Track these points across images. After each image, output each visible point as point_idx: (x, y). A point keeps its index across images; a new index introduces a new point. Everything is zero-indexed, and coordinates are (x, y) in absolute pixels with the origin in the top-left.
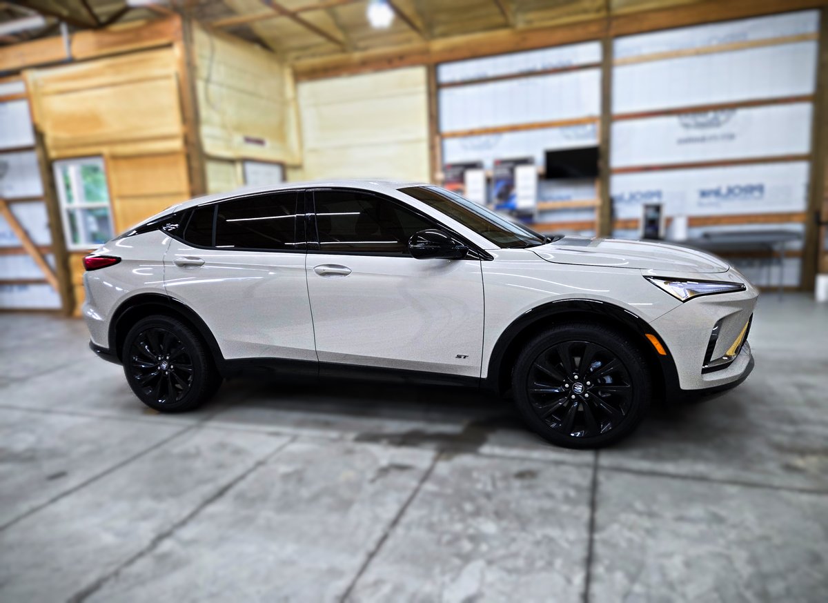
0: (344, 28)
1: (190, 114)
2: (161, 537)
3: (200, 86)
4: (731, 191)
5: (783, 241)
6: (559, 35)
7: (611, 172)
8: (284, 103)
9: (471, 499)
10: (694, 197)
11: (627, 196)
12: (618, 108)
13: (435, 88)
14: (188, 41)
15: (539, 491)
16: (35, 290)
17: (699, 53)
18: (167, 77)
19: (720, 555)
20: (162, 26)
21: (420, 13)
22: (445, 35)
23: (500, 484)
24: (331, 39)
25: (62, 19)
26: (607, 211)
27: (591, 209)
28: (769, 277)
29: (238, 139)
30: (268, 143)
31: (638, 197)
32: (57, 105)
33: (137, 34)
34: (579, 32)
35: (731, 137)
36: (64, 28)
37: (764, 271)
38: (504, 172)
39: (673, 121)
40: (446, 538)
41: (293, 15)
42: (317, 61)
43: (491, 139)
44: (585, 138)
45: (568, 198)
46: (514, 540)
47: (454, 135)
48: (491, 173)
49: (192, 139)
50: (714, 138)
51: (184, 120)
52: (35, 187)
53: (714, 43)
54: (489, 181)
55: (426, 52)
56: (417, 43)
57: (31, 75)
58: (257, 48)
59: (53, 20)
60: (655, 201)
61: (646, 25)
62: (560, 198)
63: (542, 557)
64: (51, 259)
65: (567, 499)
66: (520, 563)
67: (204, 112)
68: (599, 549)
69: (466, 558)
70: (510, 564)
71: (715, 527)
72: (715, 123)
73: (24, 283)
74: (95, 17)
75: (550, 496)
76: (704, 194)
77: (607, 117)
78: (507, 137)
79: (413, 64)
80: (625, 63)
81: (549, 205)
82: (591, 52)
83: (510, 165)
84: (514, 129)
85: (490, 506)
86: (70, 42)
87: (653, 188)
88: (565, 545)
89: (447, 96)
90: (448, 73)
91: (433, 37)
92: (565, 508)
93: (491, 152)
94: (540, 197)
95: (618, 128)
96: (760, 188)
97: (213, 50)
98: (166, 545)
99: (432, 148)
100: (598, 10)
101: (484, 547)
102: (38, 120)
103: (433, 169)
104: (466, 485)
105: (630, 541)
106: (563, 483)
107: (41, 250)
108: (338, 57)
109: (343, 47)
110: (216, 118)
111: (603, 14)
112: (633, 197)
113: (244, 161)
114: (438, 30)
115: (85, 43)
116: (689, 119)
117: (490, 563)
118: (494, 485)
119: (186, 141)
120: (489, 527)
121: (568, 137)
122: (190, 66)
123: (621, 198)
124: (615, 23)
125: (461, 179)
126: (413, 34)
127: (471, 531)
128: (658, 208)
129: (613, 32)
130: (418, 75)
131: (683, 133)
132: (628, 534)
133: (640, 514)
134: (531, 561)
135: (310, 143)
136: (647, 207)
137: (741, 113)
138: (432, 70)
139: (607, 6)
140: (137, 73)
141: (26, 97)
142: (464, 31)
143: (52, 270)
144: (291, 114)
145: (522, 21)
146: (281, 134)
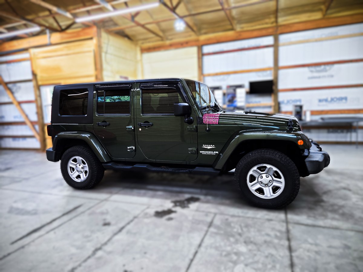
0: (163, 31)
1: (99, 66)
2: (97, 250)
3: (103, 55)
4: (332, 100)
5: (358, 122)
6: (255, 33)
7: (278, 91)
8: (137, 62)
9: (233, 236)
10: (317, 102)
11: (286, 102)
12: (281, 63)
13: (201, 55)
14: (99, 36)
15: (263, 233)
16: (29, 140)
17: (317, 41)
18: (89, 52)
19: (351, 264)
20: (88, 31)
21: (196, 24)
22: (206, 33)
23: (245, 229)
24: (157, 35)
25: (47, 28)
26: (277, 108)
27: (270, 107)
28: (351, 137)
30: (130, 79)
31: (291, 102)
32: (42, 63)
33: (78, 34)
34: (264, 32)
35: (332, 76)
36: (48, 31)
37: (349, 135)
38: (231, 91)
39: (306, 69)
40: (224, 253)
41: (143, 26)
42: (151, 45)
43: (225, 77)
44: (267, 77)
45: (260, 102)
46: (255, 255)
47: (209, 75)
48: (225, 91)
49: (99, 77)
50: (324, 77)
51: (96, 69)
52: (31, 97)
53: (324, 36)
54: (224, 94)
55: (197, 41)
56: (193, 37)
57: (32, 51)
58: (126, 39)
59: (42, 28)
60: (298, 103)
61: (293, 29)
62: (256, 102)
63: (270, 264)
65: (276, 237)
66: (260, 266)
67: (105, 66)
68: (296, 261)
69: (235, 263)
70: (255, 266)
71: (347, 251)
73: (24, 137)
74: (60, 26)
75: (268, 235)
76: (320, 101)
77: (277, 67)
78: (232, 76)
79: (192, 46)
80: (284, 45)
81: (251, 105)
82: (270, 40)
83: (234, 88)
84: (235, 72)
85: (242, 239)
86: (50, 37)
87: (297, 98)
88: (279, 258)
89: (206, 59)
90: (207, 49)
91: (201, 34)
92: (276, 241)
93: (225, 82)
94: (247, 102)
95: (281, 73)
96: (346, 99)
97: (109, 40)
98: (99, 253)
99: (200, 80)
101: (242, 258)
102: (34, 69)
104: (229, 230)
105: (309, 257)
106: (273, 229)
108: (160, 43)
109: (162, 39)
110: (109, 68)
111: (274, 24)
112: (288, 102)
114: (203, 31)
115: (56, 37)
116: (313, 69)
117: (246, 265)
118: (242, 229)
119: (97, 78)
120: (243, 248)
121: (259, 76)
122: (99, 47)
123: (283, 102)
124: (279, 29)
126: (192, 33)
127: (235, 250)
128: (301, 107)
129: (279, 32)
130: (194, 50)
131: (310, 75)
132: (308, 254)
133: (311, 244)
134: (265, 265)
136: (296, 106)
137: (336, 66)
138: (200, 48)
139: (276, 22)
140: (77, 50)
141: (30, 59)
142: (214, 32)
143: (37, 131)
144: (139, 66)
145: (239, 27)
146: (135, 74)
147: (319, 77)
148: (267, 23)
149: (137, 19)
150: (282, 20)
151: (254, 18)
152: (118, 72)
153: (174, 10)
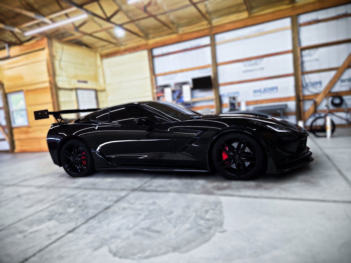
1: (51, 73)
3: (56, 63)
4: (265, 90)
6: (194, 35)
7: (219, 85)
8: (97, 67)
10: (251, 93)
11: (226, 94)
12: (220, 60)
13: (152, 58)
14: (50, 46)
17: (247, 38)
18: (43, 61)
20: (41, 42)
21: (142, 31)
22: (153, 38)
24: (111, 43)
25: (5, 42)
26: (218, 100)
27: (211, 100)
29: (75, 81)
30: (89, 82)
31: (230, 94)
33: (33, 46)
34: (201, 33)
35: (262, 69)
36: (7, 46)
38: (178, 88)
39: (240, 64)
41: (90, 35)
45: (204, 96)
47: (161, 75)
48: (173, 88)
49: (53, 82)
50: (256, 70)
51: (49, 75)
54: (173, 92)
55: (147, 45)
56: (143, 42)
58: (84, 47)
59: (3, 43)
61: (225, 29)
62: (201, 97)
64: (7, 130)
67: (58, 72)
72: (256, 64)
76: (255, 92)
77: (215, 64)
78: (180, 75)
79: (143, 50)
80: (220, 44)
81: (194, 100)
82: (206, 40)
84: (182, 71)
86: (9, 51)
87: (236, 90)
89: (157, 61)
90: (156, 52)
94: (192, 96)
95: (220, 68)
96: (276, 88)
97: (63, 49)
99: (152, 80)
100: (207, 25)
102: (1, 79)
103: (153, 89)
107: (3, 128)
109: (116, 45)
110: (64, 74)
111: (209, 26)
112: (228, 95)
113: (76, 89)
114: (151, 36)
115: (15, 50)
116: (246, 63)
119: (50, 83)
121: (202, 73)
122: (52, 57)
123: (224, 95)
124: (214, 29)
125: (163, 91)
126: (141, 39)
128: (234, 98)
130: (144, 53)
131: (244, 69)
135: (108, 81)
136: (230, 98)
137: (265, 60)
138: (150, 51)
139: (210, 23)
140: (34, 59)
142: (160, 36)
143: (7, 134)
144: (100, 71)
145: (181, 30)
146: (96, 79)
147: (252, 71)
148: (203, 25)
150: (216, 22)
151: (191, 22)
152: (75, 77)
153: (108, 20)
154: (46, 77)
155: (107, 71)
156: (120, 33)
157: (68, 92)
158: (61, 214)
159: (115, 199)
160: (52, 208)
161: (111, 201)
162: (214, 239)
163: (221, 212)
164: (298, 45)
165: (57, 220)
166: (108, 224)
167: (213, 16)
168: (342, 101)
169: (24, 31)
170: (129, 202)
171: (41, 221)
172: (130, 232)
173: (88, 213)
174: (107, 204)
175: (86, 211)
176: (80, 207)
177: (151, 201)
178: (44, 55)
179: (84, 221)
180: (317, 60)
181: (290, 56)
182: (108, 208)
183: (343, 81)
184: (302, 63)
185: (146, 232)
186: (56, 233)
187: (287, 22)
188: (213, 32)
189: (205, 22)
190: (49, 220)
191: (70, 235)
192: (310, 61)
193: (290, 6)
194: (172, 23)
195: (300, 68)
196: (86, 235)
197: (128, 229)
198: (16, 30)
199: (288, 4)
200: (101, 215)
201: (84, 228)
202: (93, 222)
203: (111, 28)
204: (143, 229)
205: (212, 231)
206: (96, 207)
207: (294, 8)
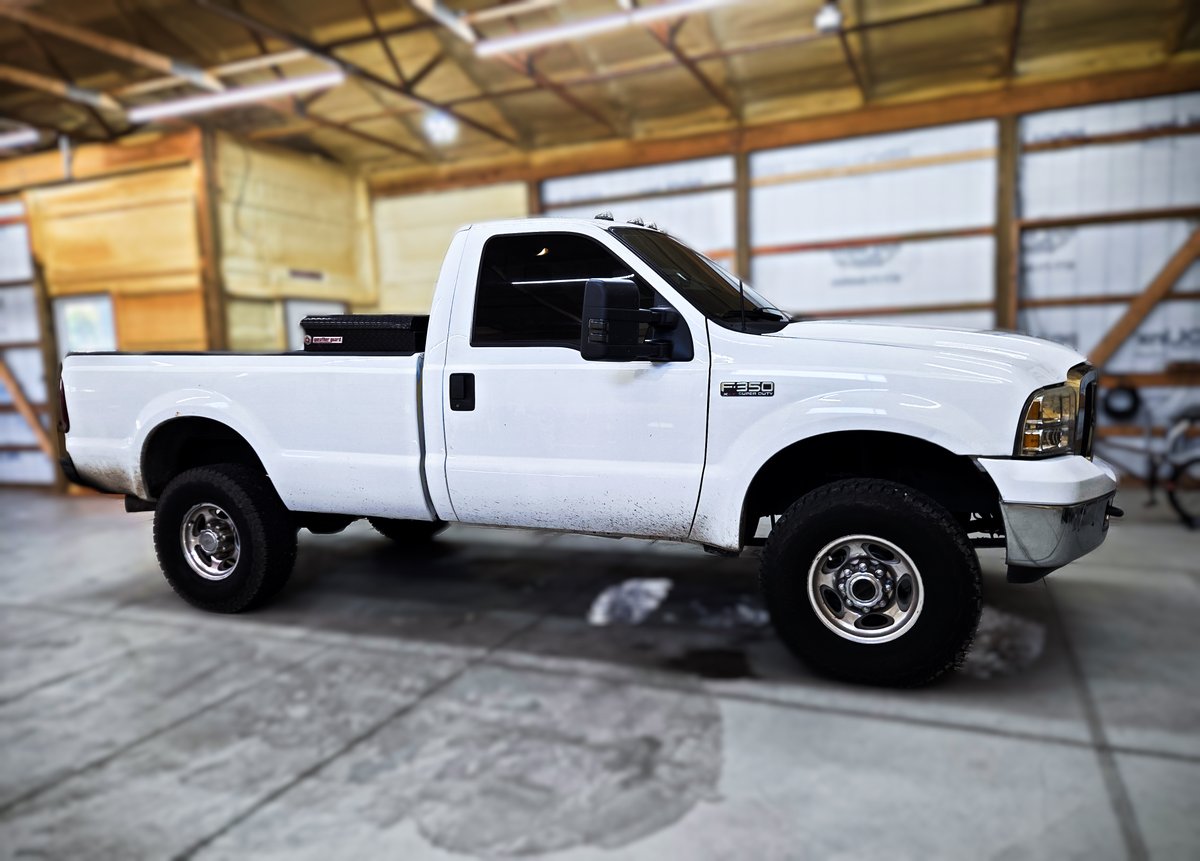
1: (209, 245)
3: (227, 210)
6: (684, 148)
8: (354, 226)
12: (761, 237)
13: (539, 209)
14: (210, 158)
16: (26, 458)
17: (853, 172)
18: (182, 201)
21: (513, 119)
22: (550, 144)
25: (63, 133)
29: (280, 272)
30: (327, 278)
32: (61, 231)
33: (150, 150)
34: (706, 145)
35: (895, 278)
36: (64, 143)
39: (825, 258)
49: (211, 275)
50: (875, 280)
51: (202, 252)
52: (28, 329)
53: (872, 160)
55: (525, 166)
56: (514, 156)
57: (32, 196)
58: (316, 159)
59: (51, 135)
61: (785, 138)
64: (46, 419)
67: (229, 241)
72: (876, 261)
73: (14, 450)
74: (106, 127)
77: (746, 251)
79: (511, 180)
80: (766, 183)
82: (722, 169)
86: (70, 160)
90: (557, 191)
91: (534, 147)
95: (761, 265)
97: (248, 166)
100: (727, 120)
102: (38, 248)
107: (35, 409)
109: (422, 159)
110: (248, 247)
111: (733, 125)
113: (285, 300)
114: (541, 139)
115: (90, 158)
116: (845, 255)
119: (205, 277)
122: (212, 191)
124: (748, 136)
126: (499, 145)
130: (516, 194)
131: (838, 273)
135: (388, 275)
137: (908, 249)
138: (536, 186)
139: (736, 113)
140: (153, 194)
141: (23, 220)
142: (570, 141)
143: (47, 433)
144: (365, 240)
145: (641, 131)
146: (348, 264)
147: (861, 281)
148: (713, 120)
149: (317, 108)
150: (757, 112)
151: (673, 105)
152: (281, 259)
153: (406, 88)
154: (188, 256)
155: (388, 242)
156: (442, 129)
157: (256, 311)
158: (271, 721)
159: (420, 684)
160: (240, 701)
161: (410, 691)
162: (691, 818)
163: (717, 745)
164: (1012, 213)
165: (267, 738)
166: (410, 758)
167: (747, 93)
168: (1137, 402)
169: (127, 104)
170: (462, 698)
171: (218, 737)
172: (471, 787)
173: (347, 723)
174: (399, 699)
175: (341, 717)
176: (323, 702)
177: (523, 700)
178: (188, 182)
179: (341, 746)
180: (1070, 265)
181: (986, 247)
182: (404, 711)
183: (1144, 340)
184: (1023, 270)
185: (512, 788)
186: (268, 775)
187: (984, 134)
188: (746, 146)
189: (719, 111)
190: (244, 734)
191: (310, 784)
192: (1047, 267)
193: (997, 84)
194: (615, 105)
195: (1013, 287)
196: (353, 787)
197: (463, 775)
198: (104, 102)
199: (993, 77)
200: (386, 732)
201: (342, 767)
202: (369, 752)
203: (416, 111)
204: (505, 779)
205: (688, 796)
206: (369, 705)
207: (1009, 91)
